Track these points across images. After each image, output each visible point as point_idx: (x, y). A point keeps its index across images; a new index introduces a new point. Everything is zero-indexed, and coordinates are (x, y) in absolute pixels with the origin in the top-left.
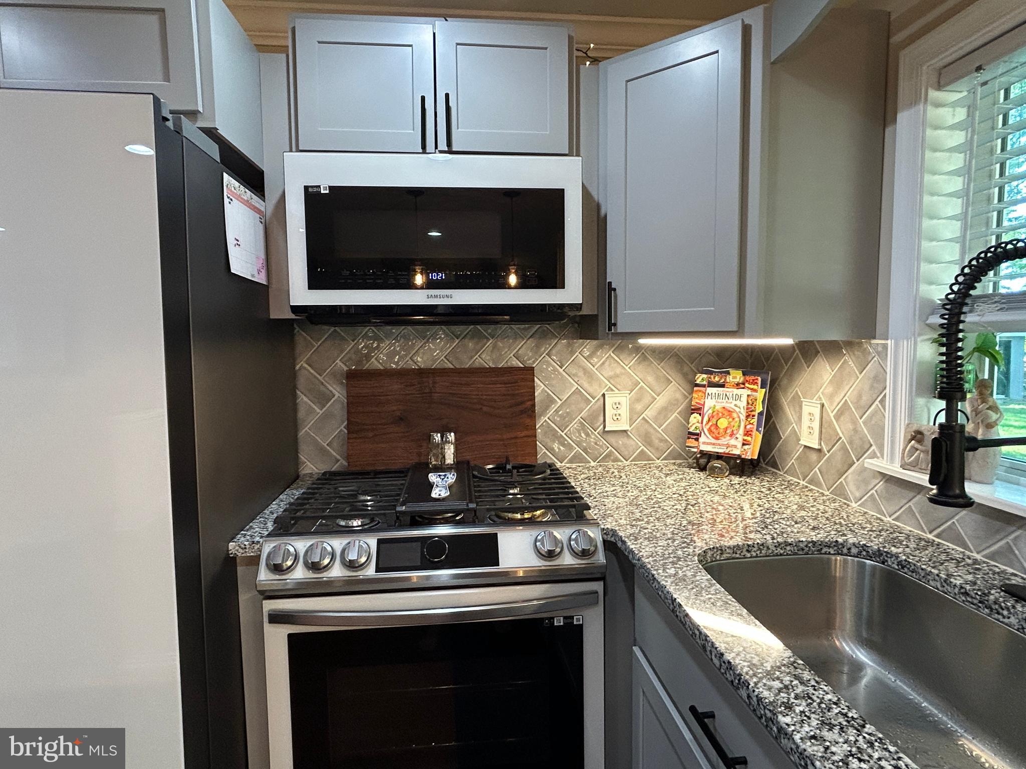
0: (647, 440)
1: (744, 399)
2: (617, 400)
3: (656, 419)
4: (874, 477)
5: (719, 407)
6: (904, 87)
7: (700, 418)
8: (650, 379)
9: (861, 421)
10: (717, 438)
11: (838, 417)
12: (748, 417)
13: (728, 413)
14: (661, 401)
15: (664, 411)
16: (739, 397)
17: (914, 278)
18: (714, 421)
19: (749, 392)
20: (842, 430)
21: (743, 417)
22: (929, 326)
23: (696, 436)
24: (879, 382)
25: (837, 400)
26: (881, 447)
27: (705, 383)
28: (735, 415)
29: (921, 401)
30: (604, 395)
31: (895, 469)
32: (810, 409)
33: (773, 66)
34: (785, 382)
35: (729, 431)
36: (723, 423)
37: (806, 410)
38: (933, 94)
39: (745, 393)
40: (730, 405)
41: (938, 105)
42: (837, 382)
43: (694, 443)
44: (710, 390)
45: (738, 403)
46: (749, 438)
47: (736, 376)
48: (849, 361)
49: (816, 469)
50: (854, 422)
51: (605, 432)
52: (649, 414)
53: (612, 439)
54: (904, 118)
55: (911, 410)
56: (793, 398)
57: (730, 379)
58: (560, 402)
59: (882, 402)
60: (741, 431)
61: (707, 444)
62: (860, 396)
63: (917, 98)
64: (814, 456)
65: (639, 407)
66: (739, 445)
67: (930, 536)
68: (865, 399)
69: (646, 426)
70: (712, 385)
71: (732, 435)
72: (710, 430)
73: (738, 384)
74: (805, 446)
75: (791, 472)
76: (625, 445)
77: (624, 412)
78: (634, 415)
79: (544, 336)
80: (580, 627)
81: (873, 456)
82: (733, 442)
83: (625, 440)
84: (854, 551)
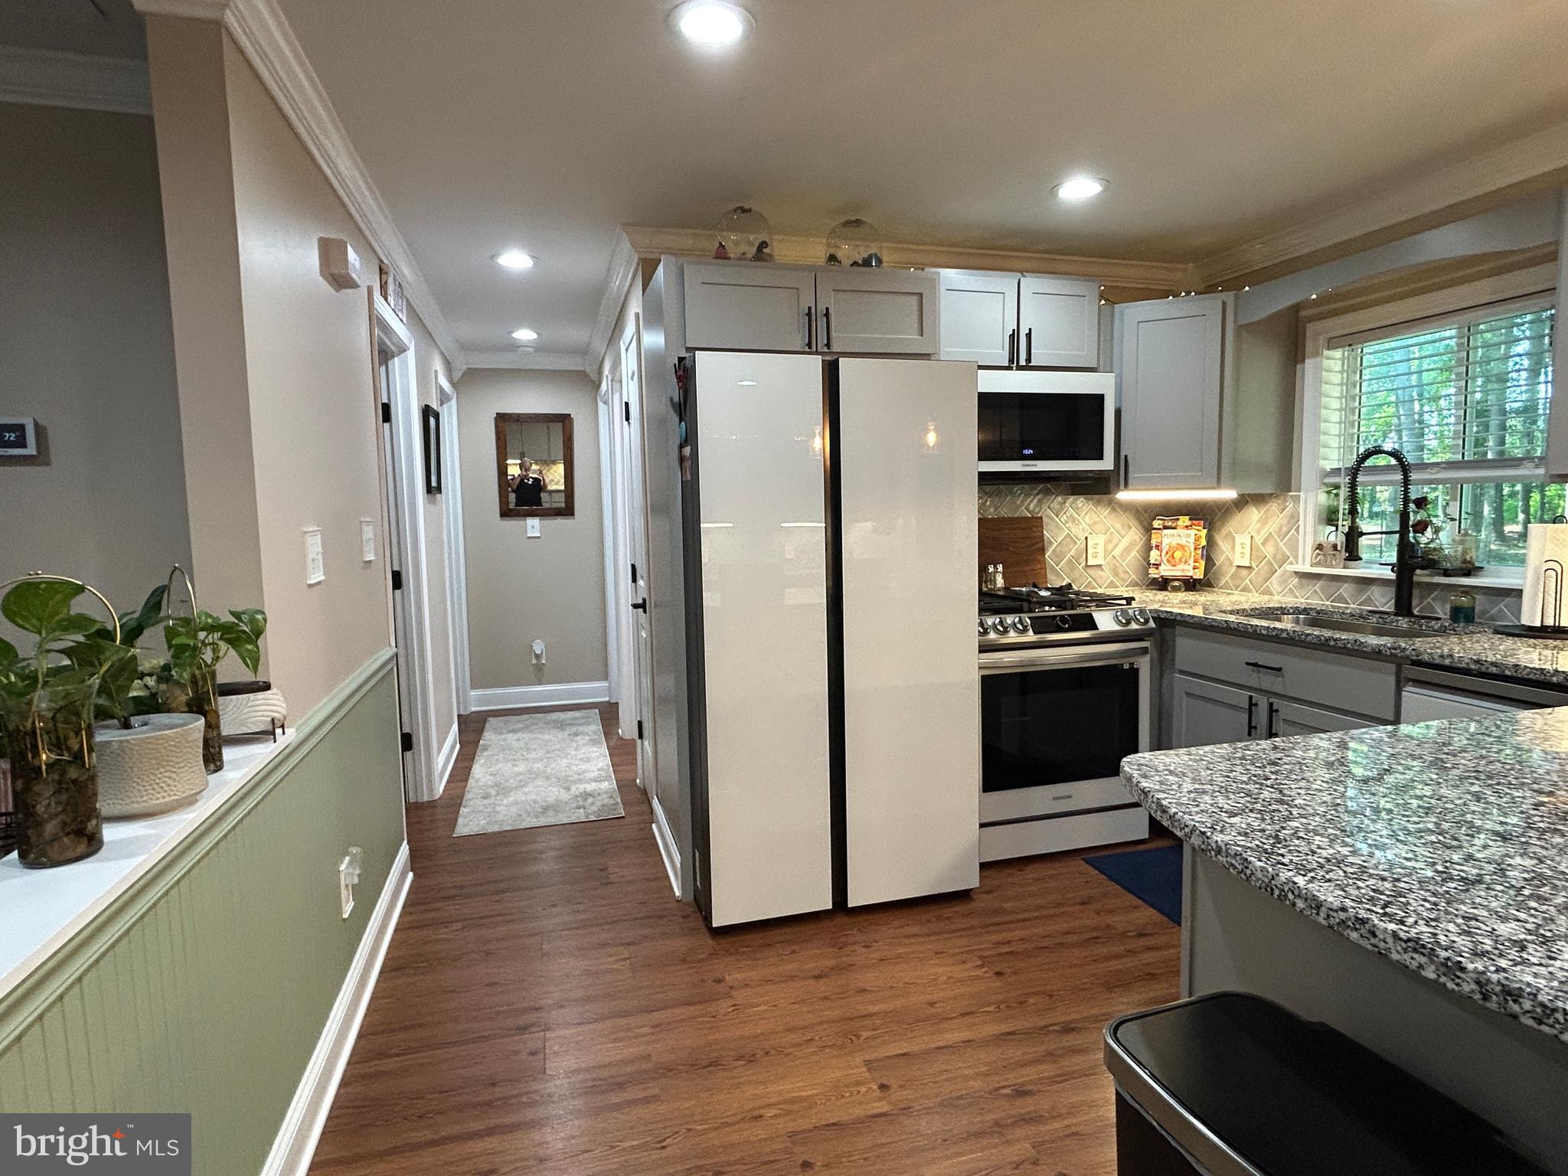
0: (1116, 573)
1: (1193, 537)
2: (1096, 542)
3: (1122, 555)
4: (1291, 577)
5: (1174, 543)
6: (1309, 345)
7: (1159, 553)
8: (1118, 526)
9: (1281, 544)
10: (1174, 566)
11: (1263, 544)
12: (1195, 549)
13: (1181, 547)
14: (1125, 542)
15: (1127, 550)
16: (1189, 536)
17: (1316, 457)
18: (1170, 554)
19: (1196, 532)
20: (1269, 551)
21: (1193, 550)
22: (1324, 484)
23: (1157, 566)
24: (1294, 518)
25: (1263, 532)
26: (1296, 558)
27: (1161, 527)
28: (1187, 549)
29: (1320, 527)
30: (1086, 538)
31: (1307, 568)
32: (1242, 540)
33: (1239, 329)
34: (1218, 524)
35: (1183, 560)
36: (1178, 555)
37: (1238, 541)
38: (1326, 353)
39: (1192, 532)
40: (1183, 541)
41: (1328, 358)
42: (1263, 522)
43: (1157, 571)
44: (1166, 532)
45: (1188, 540)
46: (1197, 564)
47: (1184, 520)
48: (1273, 506)
49: (1247, 581)
50: (1277, 546)
51: (1087, 566)
52: (1117, 552)
53: (1091, 571)
54: (1309, 362)
55: (1315, 533)
56: (1227, 534)
57: (1180, 523)
58: (1056, 544)
59: (1297, 530)
60: (1192, 559)
61: (1166, 571)
62: (1281, 528)
63: (1317, 354)
64: (1244, 572)
65: (1110, 547)
66: (1191, 569)
67: (1328, 603)
68: (1285, 529)
69: (1114, 561)
70: (1166, 528)
71: (1186, 562)
72: (1168, 561)
73: (1187, 527)
74: (1238, 566)
75: (1226, 586)
76: (1101, 578)
77: (1100, 550)
78: (1107, 553)
79: (1047, 492)
80: (1137, 669)
81: (1291, 563)
82: (1186, 567)
83: (1099, 572)
84: (1291, 611)
